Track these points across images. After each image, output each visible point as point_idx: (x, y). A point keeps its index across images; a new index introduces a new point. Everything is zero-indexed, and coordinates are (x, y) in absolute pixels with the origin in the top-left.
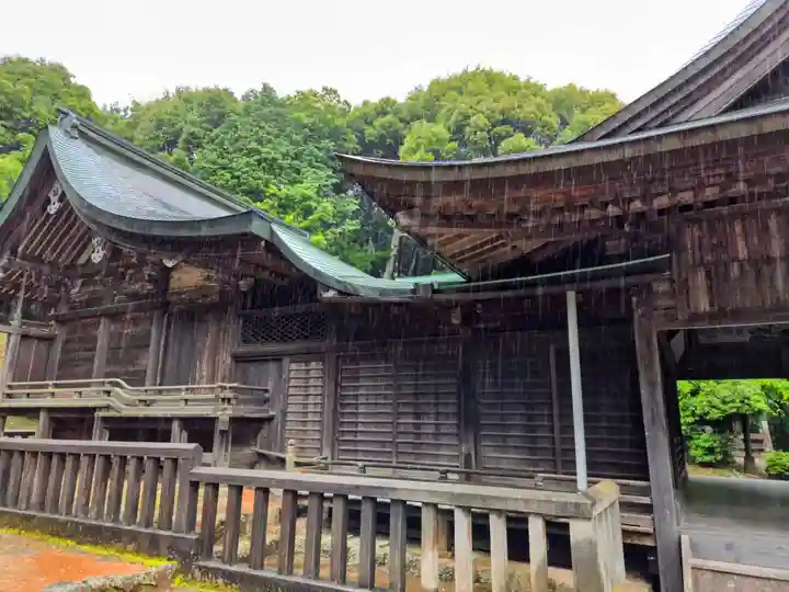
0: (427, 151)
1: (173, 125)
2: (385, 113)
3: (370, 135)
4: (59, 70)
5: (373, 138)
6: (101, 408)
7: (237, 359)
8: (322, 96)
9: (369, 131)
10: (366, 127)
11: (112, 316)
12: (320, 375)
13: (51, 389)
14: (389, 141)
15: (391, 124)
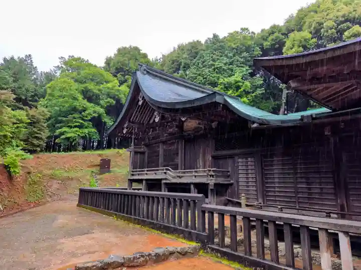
0: (299, 47)
1: (178, 61)
2: (273, 33)
3: (266, 45)
4: (136, 49)
5: (268, 47)
6: (163, 179)
7: (214, 158)
9: (266, 43)
10: (264, 42)
11: (164, 143)
12: (253, 164)
13: (146, 172)
14: (277, 46)
15: (277, 37)
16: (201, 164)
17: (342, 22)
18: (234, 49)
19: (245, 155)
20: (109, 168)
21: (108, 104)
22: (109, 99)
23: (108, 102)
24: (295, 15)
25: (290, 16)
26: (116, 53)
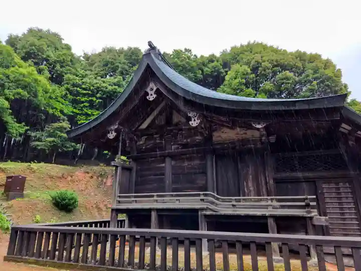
0: (242, 78)
1: (114, 64)
2: (213, 61)
3: (207, 71)
4: (56, 35)
5: (208, 73)
6: (202, 209)
7: (276, 181)
8: (184, 52)
9: (206, 69)
10: (203, 67)
11: (173, 157)
12: (350, 191)
13: (155, 198)
14: (216, 74)
15: (217, 66)
16: (252, 189)
17: (276, 66)
18: (179, 66)
19: (335, 180)
20: (22, 189)
21: (17, 97)
22: (20, 90)
23: (19, 94)
24: (228, 51)
25: (223, 51)
26: (26, 32)
